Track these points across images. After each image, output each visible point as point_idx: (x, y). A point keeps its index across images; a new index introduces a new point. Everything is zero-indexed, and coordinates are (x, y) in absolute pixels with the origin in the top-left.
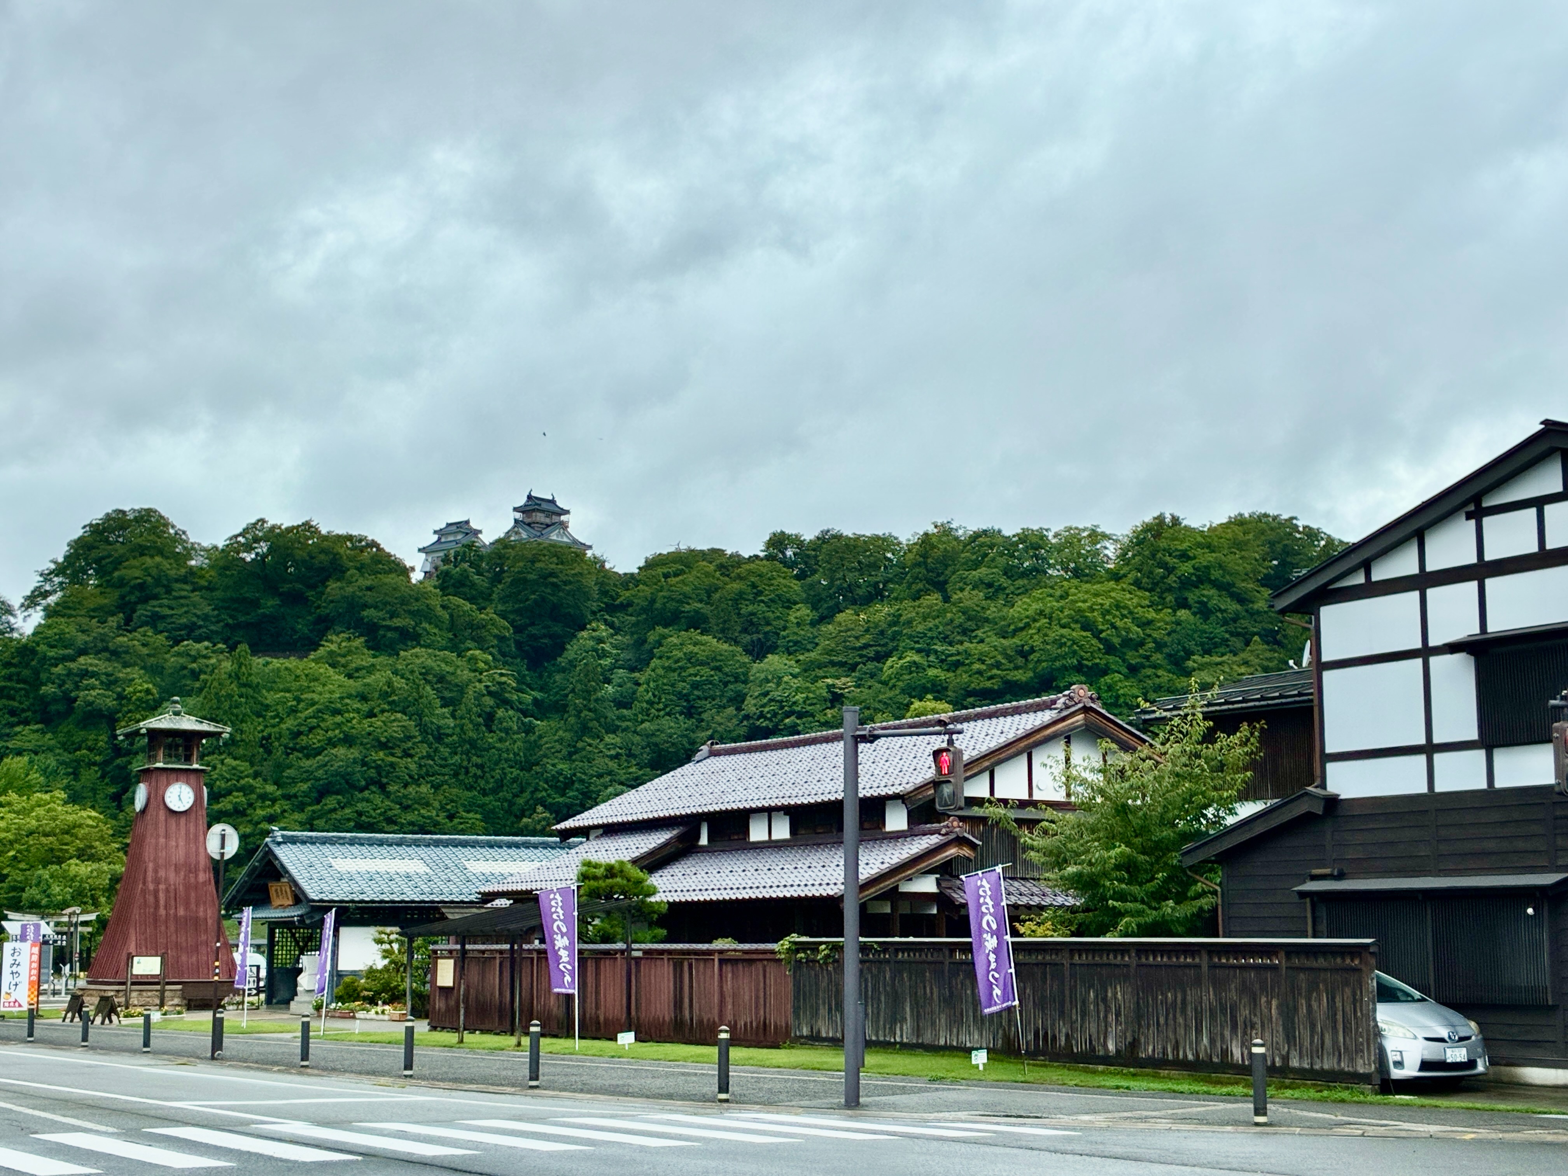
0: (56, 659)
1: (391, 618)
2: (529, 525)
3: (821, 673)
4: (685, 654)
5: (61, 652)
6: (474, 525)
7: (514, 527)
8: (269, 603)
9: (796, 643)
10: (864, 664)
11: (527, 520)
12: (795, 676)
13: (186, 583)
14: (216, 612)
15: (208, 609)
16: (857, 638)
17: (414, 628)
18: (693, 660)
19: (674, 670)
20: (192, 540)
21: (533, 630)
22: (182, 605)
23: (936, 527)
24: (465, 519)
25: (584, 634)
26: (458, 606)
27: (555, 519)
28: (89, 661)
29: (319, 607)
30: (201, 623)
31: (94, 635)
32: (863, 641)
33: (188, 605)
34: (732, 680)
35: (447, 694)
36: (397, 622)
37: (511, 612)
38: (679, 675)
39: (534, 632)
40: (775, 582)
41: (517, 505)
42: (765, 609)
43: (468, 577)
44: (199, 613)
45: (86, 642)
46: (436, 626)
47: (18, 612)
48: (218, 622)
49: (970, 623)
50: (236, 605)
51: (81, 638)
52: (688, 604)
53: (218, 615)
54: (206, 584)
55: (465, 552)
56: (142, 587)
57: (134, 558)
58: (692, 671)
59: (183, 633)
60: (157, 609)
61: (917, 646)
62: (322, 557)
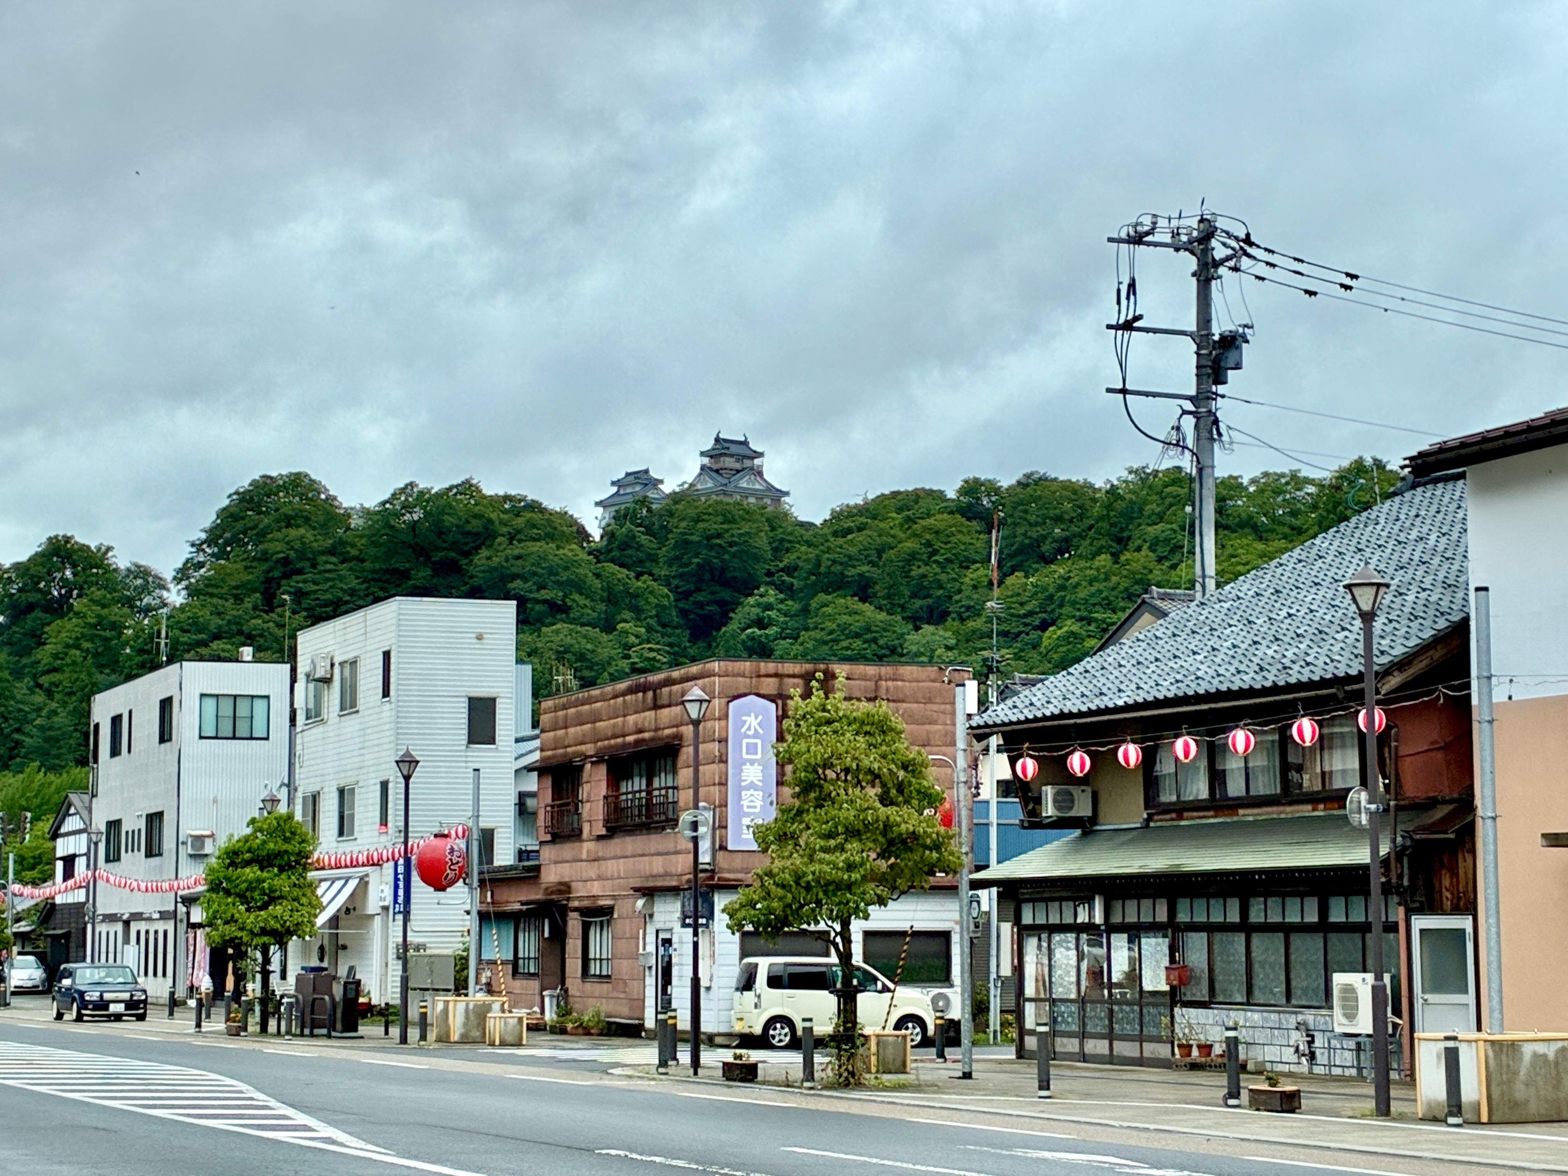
0: (190, 644)
1: (538, 590)
2: (717, 471)
3: (979, 644)
4: (838, 625)
5: (194, 637)
6: (653, 474)
7: (700, 475)
8: (420, 575)
9: (969, 608)
10: (1027, 634)
11: (715, 467)
12: (949, 648)
13: (333, 555)
14: (366, 585)
15: (354, 583)
16: (1022, 604)
17: (563, 600)
18: (847, 632)
19: (826, 643)
20: (344, 505)
21: (700, 597)
22: (328, 580)
23: (1130, 473)
24: (643, 468)
25: (751, 600)
26: (613, 574)
27: (747, 463)
28: (222, 646)
29: (472, 577)
30: (348, 598)
31: (228, 617)
32: (1028, 607)
33: (333, 579)
34: (887, 652)
35: (587, 673)
36: (545, 594)
37: (674, 577)
38: (831, 649)
39: (700, 598)
40: (953, 539)
41: (704, 449)
42: (938, 570)
43: (634, 537)
44: (345, 587)
45: (220, 626)
46: (587, 597)
47: (171, 586)
48: (367, 595)
49: (1136, 587)
50: (387, 577)
51: (216, 621)
52: (854, 567)
53: (368, 588)
54: (357, 553)
55: (634, 510)
56: (286, 561)
57: (279, 530)
58: (844, 644)
59: (328, 609)
60: (300, 585)
61: (1078, 614)
62: (475, 522)
